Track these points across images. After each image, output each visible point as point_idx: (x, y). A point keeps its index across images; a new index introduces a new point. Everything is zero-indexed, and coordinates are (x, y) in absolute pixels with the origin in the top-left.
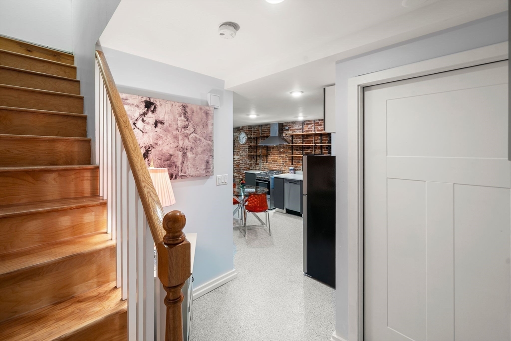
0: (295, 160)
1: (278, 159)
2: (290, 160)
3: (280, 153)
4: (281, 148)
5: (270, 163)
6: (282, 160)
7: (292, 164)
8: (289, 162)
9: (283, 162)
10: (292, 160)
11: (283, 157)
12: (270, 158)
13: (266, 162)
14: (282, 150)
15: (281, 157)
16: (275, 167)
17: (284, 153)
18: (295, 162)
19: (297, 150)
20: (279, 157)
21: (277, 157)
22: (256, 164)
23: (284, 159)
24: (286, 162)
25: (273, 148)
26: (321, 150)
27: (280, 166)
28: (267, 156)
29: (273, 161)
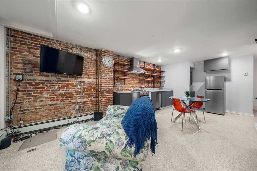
0: (141, 82)
1: (132, 82)
2: (139, 82)
3: (133, 78)
4: (134, 75)
5: (126, 85)
6: (134, 83)
7: (140, 85)
8: (138, 84)
9: (135, 84)
10: (140, 82)
11: (135, 81)
12: (126, 81)
13: (123, 84)
14: (134, 76)
15: (134, 81)
16: (130, 88)
17: (135, 78)
18: (141, 84)
19: (142, 77)
20: (133, 81)
21: (131, 81)
22: (114, 86)
23: (135, 82)
24: (136, 84)
25: (128, 74)
26: (151, 78)
27: (133, 86)
28: (124, 79)
29: (128, 83)
